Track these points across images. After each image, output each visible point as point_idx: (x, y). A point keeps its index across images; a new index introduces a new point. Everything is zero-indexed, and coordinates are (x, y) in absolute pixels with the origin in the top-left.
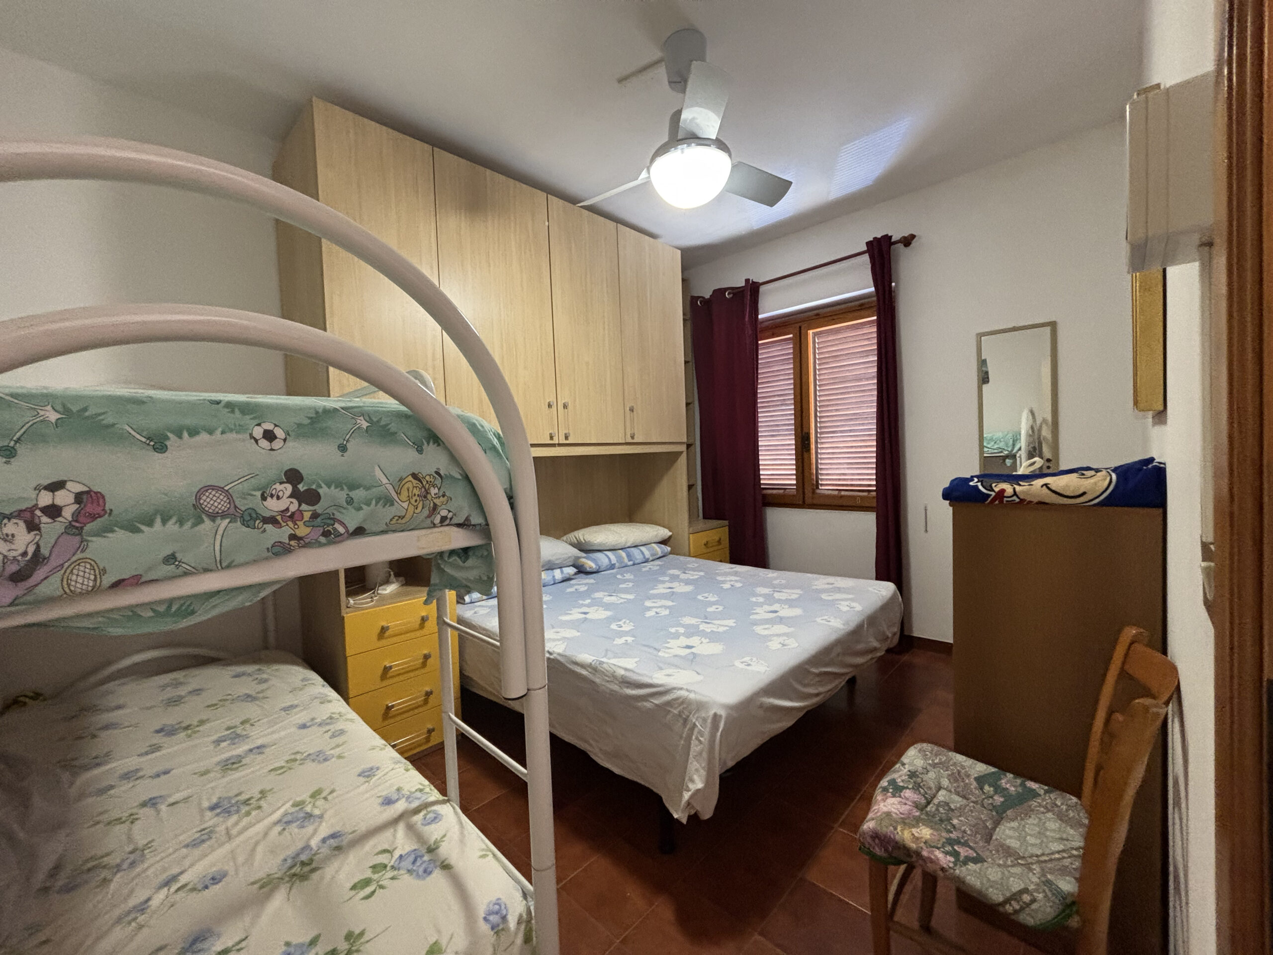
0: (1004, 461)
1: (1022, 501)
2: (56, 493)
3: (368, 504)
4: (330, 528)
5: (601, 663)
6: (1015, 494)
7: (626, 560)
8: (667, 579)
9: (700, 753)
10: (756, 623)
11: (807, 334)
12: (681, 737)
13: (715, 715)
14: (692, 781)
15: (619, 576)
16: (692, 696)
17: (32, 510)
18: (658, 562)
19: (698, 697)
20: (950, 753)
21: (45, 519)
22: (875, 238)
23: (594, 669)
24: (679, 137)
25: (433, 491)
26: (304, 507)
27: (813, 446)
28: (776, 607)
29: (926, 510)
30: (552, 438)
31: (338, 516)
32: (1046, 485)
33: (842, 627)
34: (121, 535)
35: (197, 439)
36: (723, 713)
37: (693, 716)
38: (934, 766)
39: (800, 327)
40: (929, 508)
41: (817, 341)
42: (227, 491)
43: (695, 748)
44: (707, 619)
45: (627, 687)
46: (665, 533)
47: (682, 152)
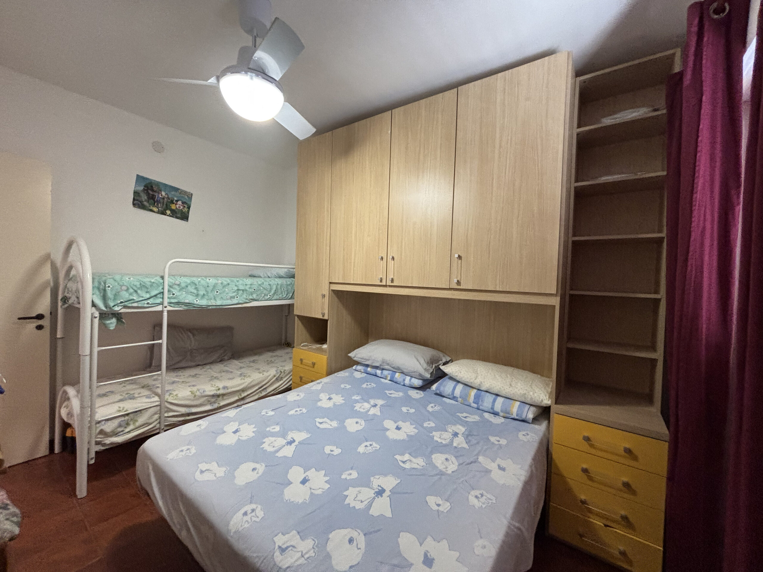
30: (381, 281)
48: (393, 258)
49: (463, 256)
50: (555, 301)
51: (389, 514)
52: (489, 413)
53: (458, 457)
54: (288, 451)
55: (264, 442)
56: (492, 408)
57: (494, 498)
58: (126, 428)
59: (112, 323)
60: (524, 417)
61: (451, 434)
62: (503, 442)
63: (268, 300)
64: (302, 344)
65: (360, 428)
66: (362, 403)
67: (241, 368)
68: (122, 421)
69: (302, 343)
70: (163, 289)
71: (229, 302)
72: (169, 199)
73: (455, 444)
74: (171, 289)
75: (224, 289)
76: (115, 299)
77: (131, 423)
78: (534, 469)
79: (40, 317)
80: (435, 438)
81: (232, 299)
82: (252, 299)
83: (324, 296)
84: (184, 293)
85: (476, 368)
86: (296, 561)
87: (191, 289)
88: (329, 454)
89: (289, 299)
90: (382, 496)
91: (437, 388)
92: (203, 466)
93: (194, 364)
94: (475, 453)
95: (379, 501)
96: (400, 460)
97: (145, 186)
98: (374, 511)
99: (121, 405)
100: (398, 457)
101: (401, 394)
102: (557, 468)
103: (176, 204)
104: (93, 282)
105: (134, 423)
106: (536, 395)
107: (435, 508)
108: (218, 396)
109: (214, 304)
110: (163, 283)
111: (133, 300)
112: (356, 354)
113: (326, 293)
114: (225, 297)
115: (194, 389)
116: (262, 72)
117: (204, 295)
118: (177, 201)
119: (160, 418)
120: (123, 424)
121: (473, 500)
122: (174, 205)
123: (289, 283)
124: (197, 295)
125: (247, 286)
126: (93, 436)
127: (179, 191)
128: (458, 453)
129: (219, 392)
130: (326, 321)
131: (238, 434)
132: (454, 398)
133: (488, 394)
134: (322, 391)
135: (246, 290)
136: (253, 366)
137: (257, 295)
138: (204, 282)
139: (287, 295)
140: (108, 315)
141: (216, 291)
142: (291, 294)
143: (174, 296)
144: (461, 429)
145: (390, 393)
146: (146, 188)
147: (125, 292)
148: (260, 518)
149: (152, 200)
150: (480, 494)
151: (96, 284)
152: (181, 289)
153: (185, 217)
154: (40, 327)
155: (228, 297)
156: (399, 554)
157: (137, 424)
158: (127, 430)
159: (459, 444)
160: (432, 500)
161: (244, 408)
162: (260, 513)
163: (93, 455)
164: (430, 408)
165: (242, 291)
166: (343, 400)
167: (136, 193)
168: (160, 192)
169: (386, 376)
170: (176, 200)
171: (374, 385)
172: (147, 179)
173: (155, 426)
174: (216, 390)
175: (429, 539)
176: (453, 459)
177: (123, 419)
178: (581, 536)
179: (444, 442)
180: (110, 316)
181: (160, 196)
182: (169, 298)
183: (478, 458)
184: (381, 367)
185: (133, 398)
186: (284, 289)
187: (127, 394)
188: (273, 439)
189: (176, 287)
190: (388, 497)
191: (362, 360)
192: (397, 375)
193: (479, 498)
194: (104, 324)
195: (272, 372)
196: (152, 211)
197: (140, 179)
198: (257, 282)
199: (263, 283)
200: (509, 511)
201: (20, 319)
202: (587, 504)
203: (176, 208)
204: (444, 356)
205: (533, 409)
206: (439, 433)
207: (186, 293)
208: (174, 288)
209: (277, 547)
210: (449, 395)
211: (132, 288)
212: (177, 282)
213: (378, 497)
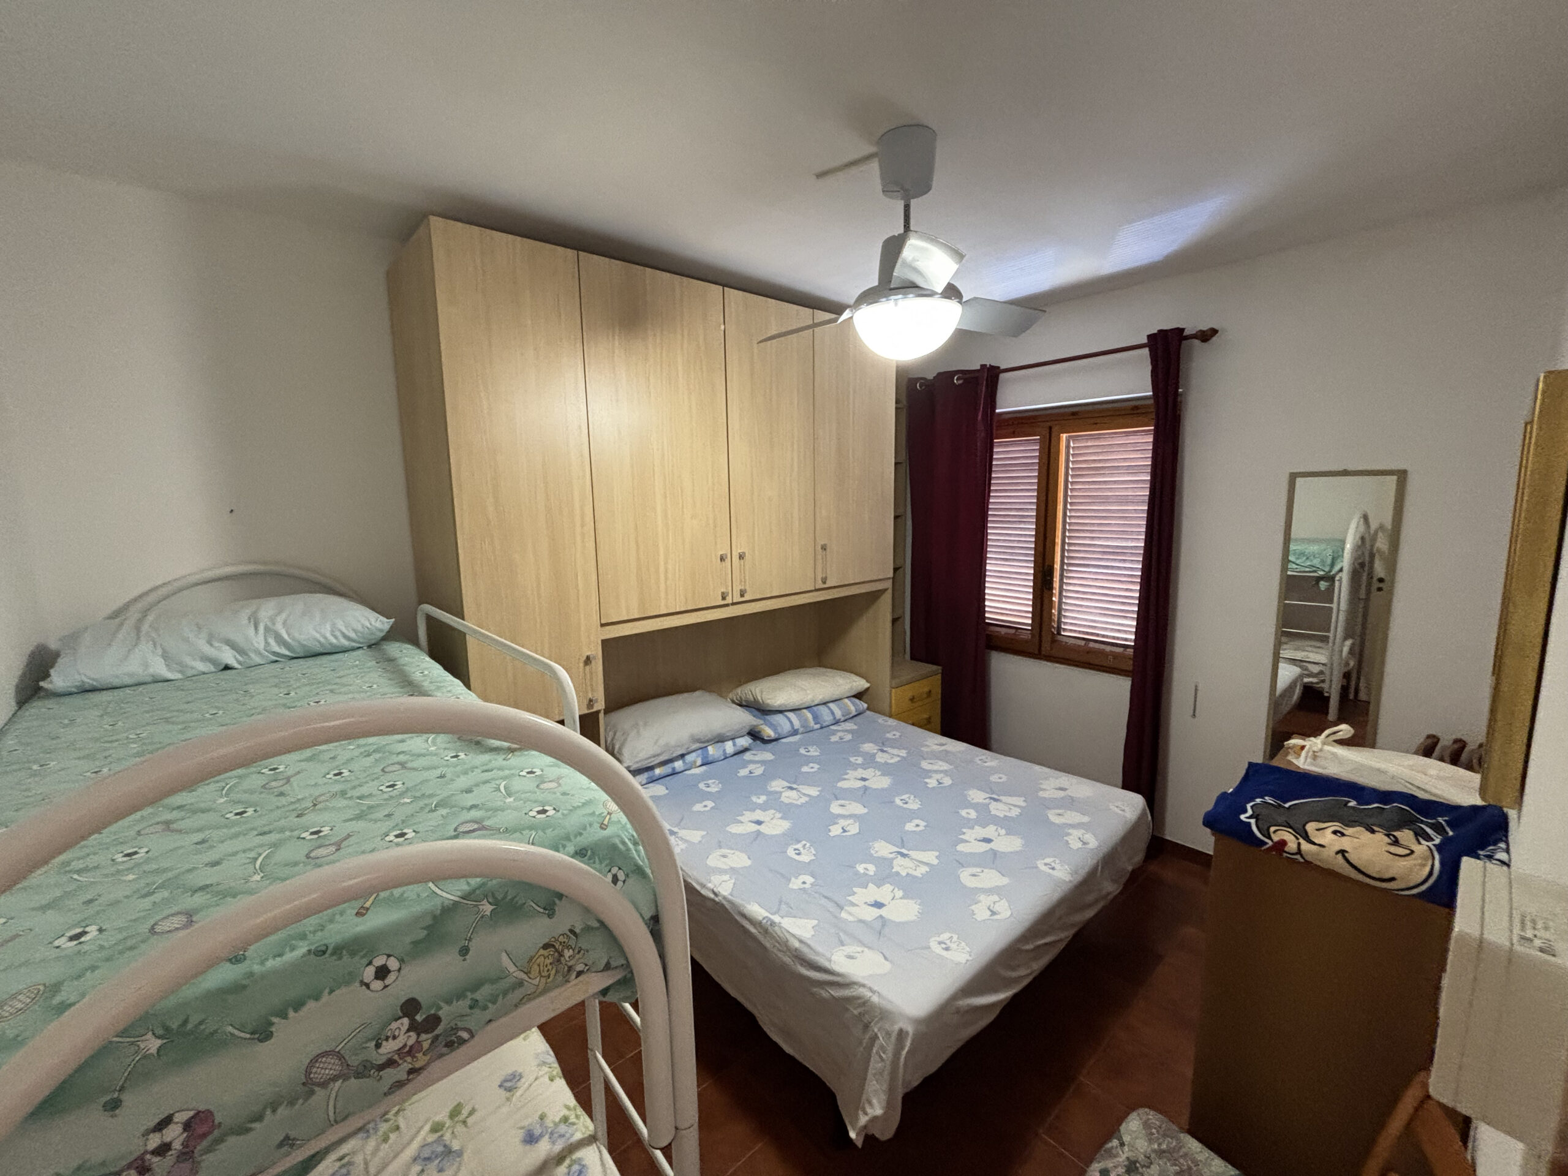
0: (1317, 583)
1: (1308, 863)
2: (164, 1132)
3: (494, 1002)
4: (453, 1038)
5: (773, 924)
6: (1299, 852)
7: (812, 723)
8: (860, 760)
9: (881, 1074)
10: (963, 862)
11: (1059, 439)
12: (861, 1043)
13: (901, 1031)
14: (870, 1103)
15: (802, 751)
16: (875, 999)
17: (141, 1158)
18: (849, 726)
19: (884, 1004)
20: (1182, 1135)
21: (156, 1159)
22: (1160, 331)
23: (765, 929)
24: (892, 286)
25: (568, 953)
26: (423, 1036)
27: (1056, 585)
28: (990, 831)
29: (1196, 690)
30: (724, 598)
31: (460, 1024)
32: (1342, 852)
33: (1068, 878)
34: (232, 1140)
35: (305, 1009)
36: (910, 1029)
37: (875, 1024)
38: (1161, 1153)
39: (1050, 428)
40: (1199, 688)
41: (1072, 445)
42: (338, 1052)
43: (875, 1065)
44: (903, 847)
45: (802, 965)
46: (861, 684)
47: (896, 304)
49: (827, 546)
54: (925, 855)
55: (908, 874)
83: (589, 661)
88: (925, 827)
113: (596, 650)
169: (694, 763)
184: (678, 755)
188: (896, 868)
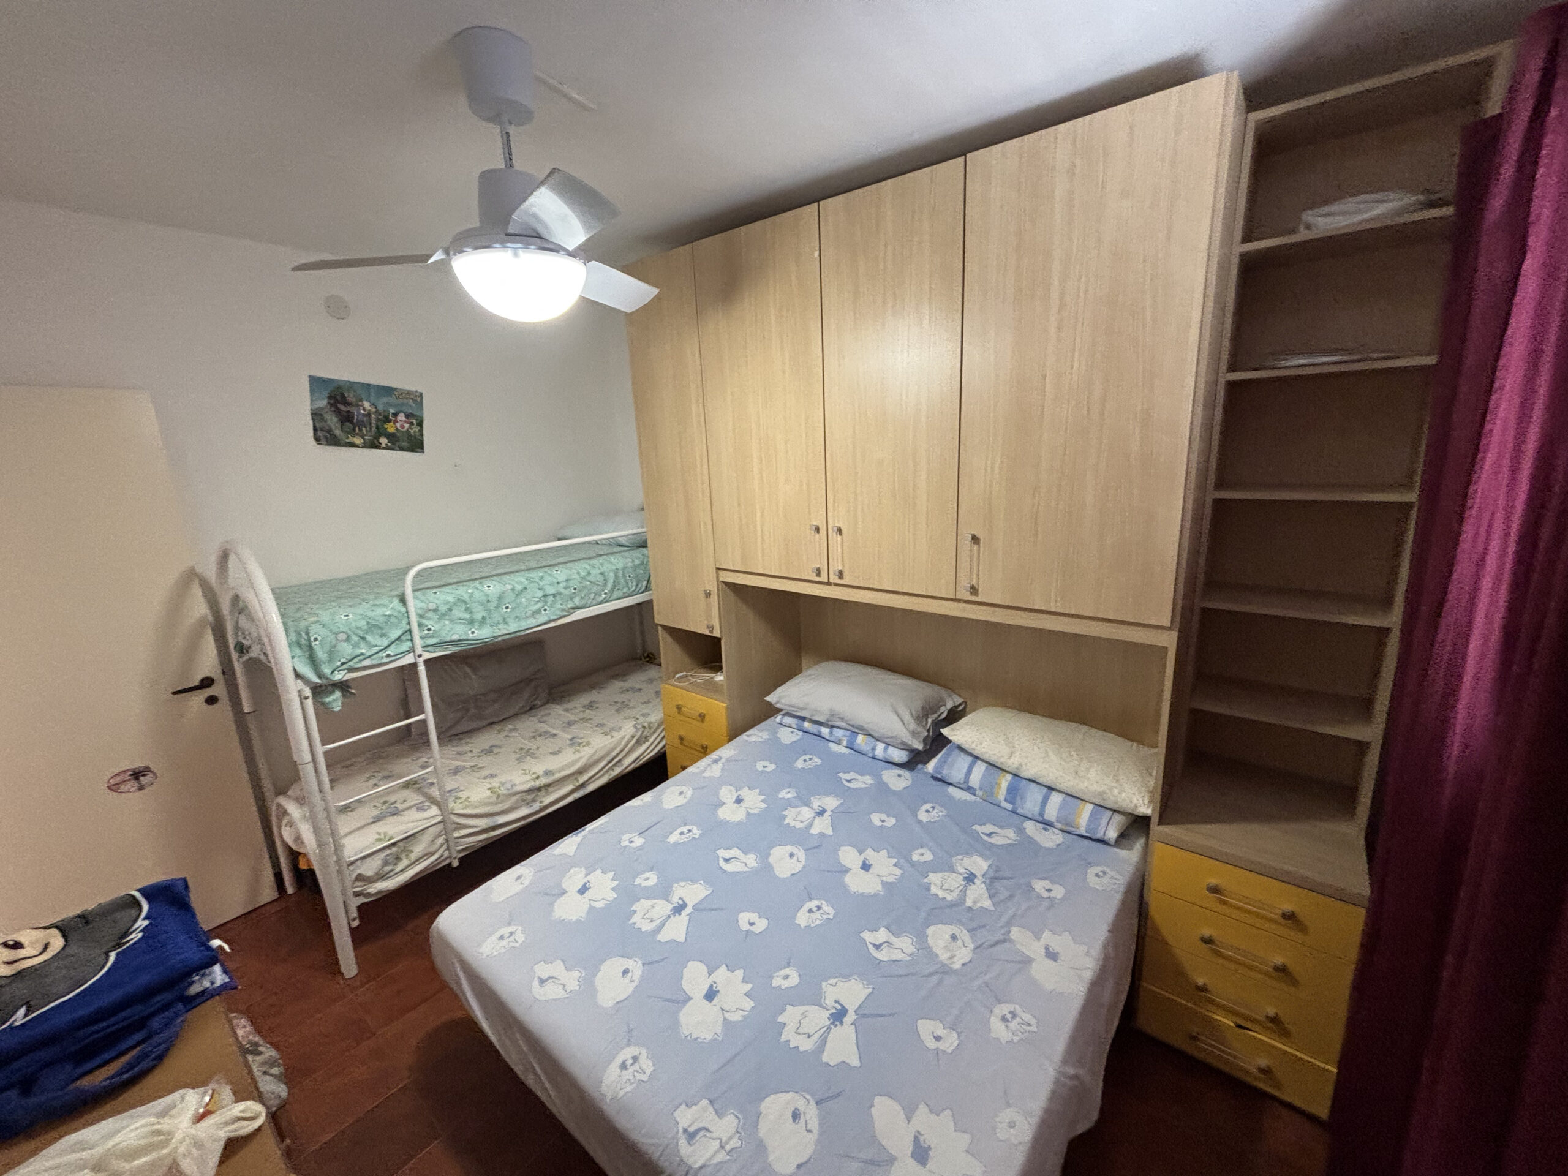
48: (840, 531)
49: (981, 538)
50: (1169, 640)
51: (855, 1062)
52: (1033, 822)
53: (974, 929)
54: (677, 930)
55: (635, 912)
56: (1042, 814)
57: (1033, 1021)
58: (396, 864)
59: (335, 700)
60: (1099, 835)
61: (961, 878)
62: (1059, 892)
63: (605, 602)
64: (677, 676)
65: (798, 867)
66: (797, 807)
67: (570, 724)
68: (387, 855)
69: (677, 673)
70: (409, 623)
71: (532, 622)
72: (380, 414)
73: (969, 903)
74: (425, 622)
75: (518, 601)
76: (331, 660)
77: (403, 856)
78: (1110, 949)
79: (207, 682)
80: (934, 890)
81: (537, 616)
82: (573, 608)
83: (708, 595)
84: (447, 622)
85: (1011, 735)
86: (714, 1155)
87: (459, 613)
88: (748, 931)
89: (643, 592)
90: (842, 1023)
91: (938, 768)
92: (543, 970)
93: (486, 722)
94: (1005, 919)
95: (837, 1032)
96: (871, 943)
97: (330, 398)
98: (830, 1056)
99: (380, 827)
100: (868, 936)
101: (869, 780)
102: (1157, 930)
103: (395, 422)
104: (287, 631)
105: (407, 856)
106: (1124, 795)
107: (932, 1044)
108: (539, 789)
109: (505, 632)
110: (407, 612)
111: (362, 654)
112: (780, 698)
113: (713, 587)
114: (523, 613)
115: (495, 783)
116: (535, 234)
117: (484, 618)
118: (395, 415)
119: (447, 840)
120: (391, 859)
121: (998, 1028)
122: (391, 424)
123: (637, 562)
124: (471, 622)
125: (561, 585)
126: (348, 883)
127: (396, 393)
128: (974, 920)
129: (538, 783)
130: (718, 640)
131: (587, 894)
132: (970, 789)
133: (1033, 785)
134: (722, 781)
135: (560, 594)
136: (590, 719)
137: (582, 598)
138: (481, 593)
139: (637, 585)
140: (327, 688)
141: (504, 607)
142: (645, 583)
143: (431, 632)
144: (980, 865)
145: (849, 778)
146: (332, 401)
147: (345, 644)
148: (648, 1072)
149: (347, 424)
150: (1010, 1012)
151: (293, 637)
152: (442, 616)
153: (416, 445)
154: (212, 700)
155: (529, 613)
156: (873, 1140)
157: (413, 856)
158: (399, 868)
159: (975, 902)
160: (927, 1028)
161: (589, 831)
162: (647, 1065)
163: (354, 914)
164: (923, 816)
165: (552, 597)
166: (762, 801)
167: (316, 415)
168: (360, 403)
169: (840, 740)
170: (393, 414)
171: (817, 761)
172: (331, 381)
173: (442, 856)
174: (534, 780)
175: (922, 1109)
176: (965, 936)
177: (388, 852)
178: (1195, 1038)
179: (949, 898)
180: (330, 688)
181: (363, 412)
182: (422, 638)
183: (1009, 932)
184: (830, 723)
185: (396, 813)
186: (630, 576)
187: (385, 802)
188: (650, 902)
189: (430, 614)
190: (852, 1024)
191: (793, 709)
192: (860, 738)
193: (1008, 1021)
194: (323, 704)
195: (628, 729)
196: (352, 445)
197: (317, 383)
198: (578, 573)
199: (589, 573)
200: (1059, 1046)
201: (175, 693)
202: (1209, 992)
203: (397, 429)
204: (950, 696)
205: (1118, 819)
206: (939, 875)
207: (451, 621)
208: (429, 619)
209: (681, 1131)
210: (959, 783)
211: (356, 635)
212: (432, 606)
213: (836, 1026)
